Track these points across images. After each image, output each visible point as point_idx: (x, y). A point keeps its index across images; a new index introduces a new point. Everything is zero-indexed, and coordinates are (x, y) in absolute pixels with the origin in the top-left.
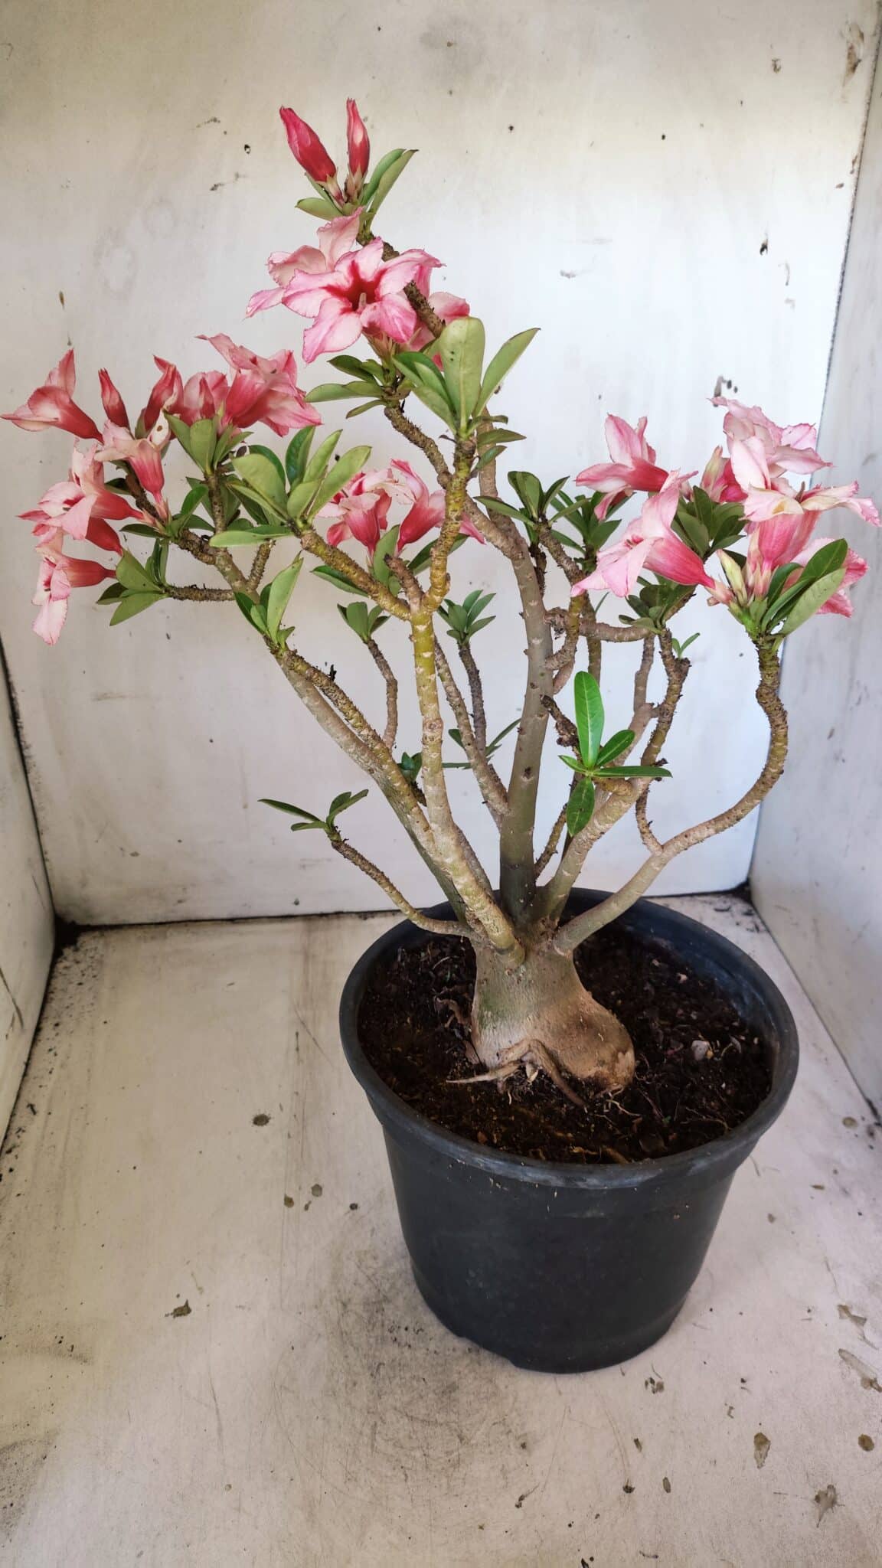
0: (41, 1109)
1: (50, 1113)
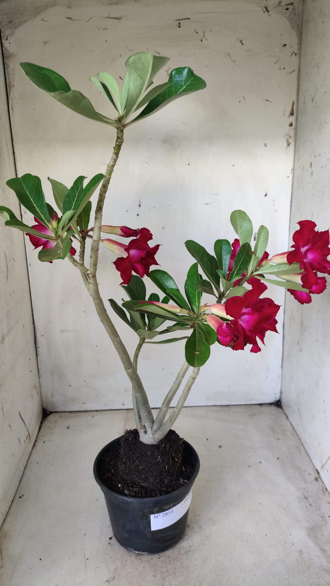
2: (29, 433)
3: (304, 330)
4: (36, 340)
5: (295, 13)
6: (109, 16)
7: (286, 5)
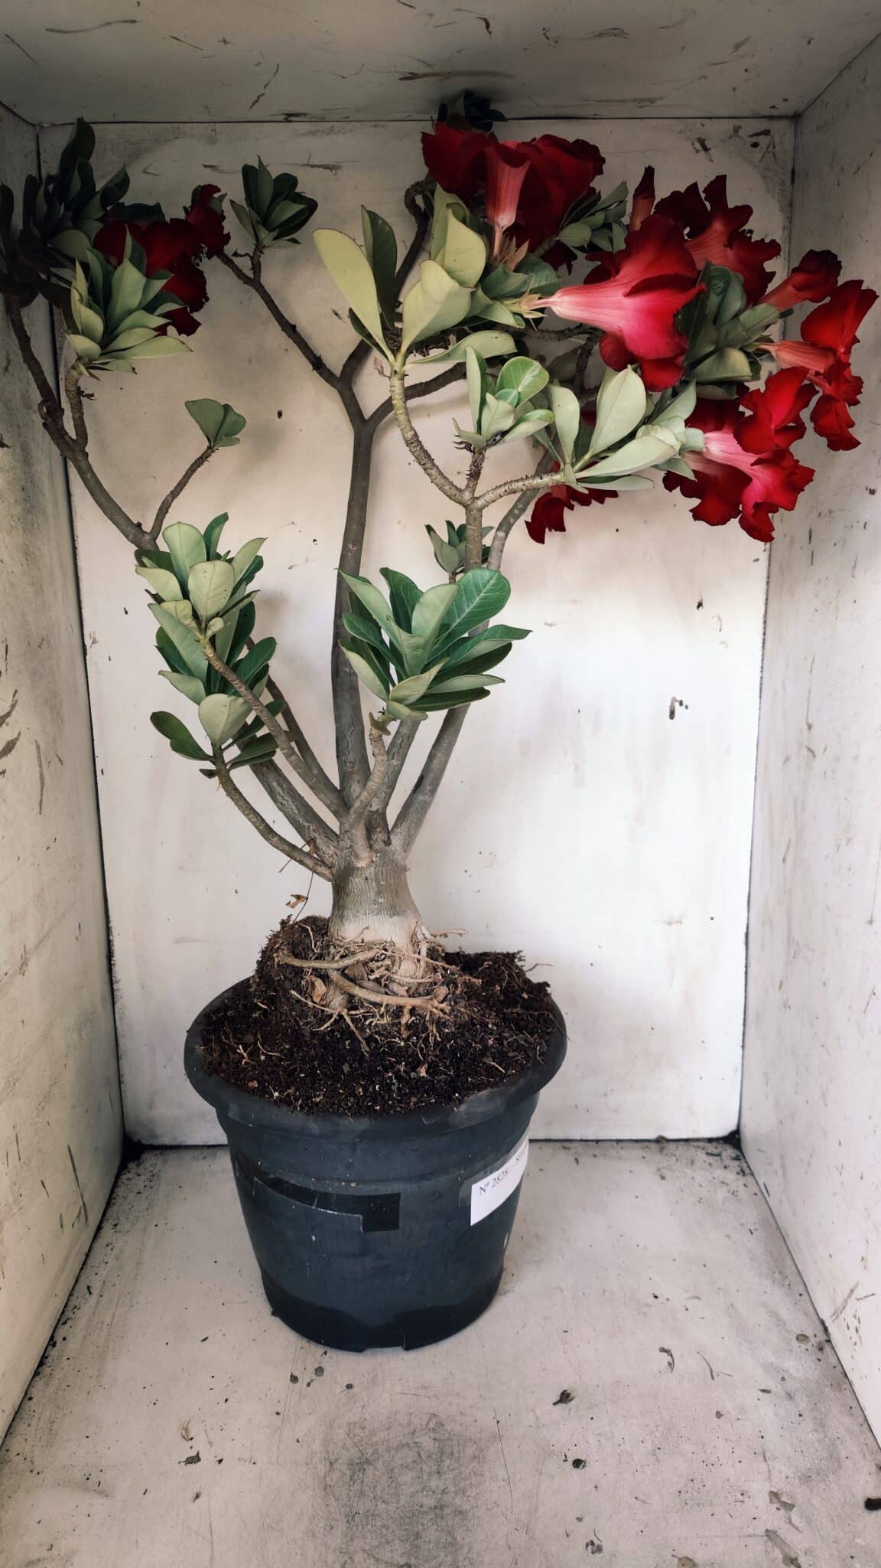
0: (96, 1291)
1: (101, 1296)
2: (84, 1204)
3: (795, 953)
4: (112, 962)
5: (774, 156)
6: (308, 161)
7: (751, 136)
